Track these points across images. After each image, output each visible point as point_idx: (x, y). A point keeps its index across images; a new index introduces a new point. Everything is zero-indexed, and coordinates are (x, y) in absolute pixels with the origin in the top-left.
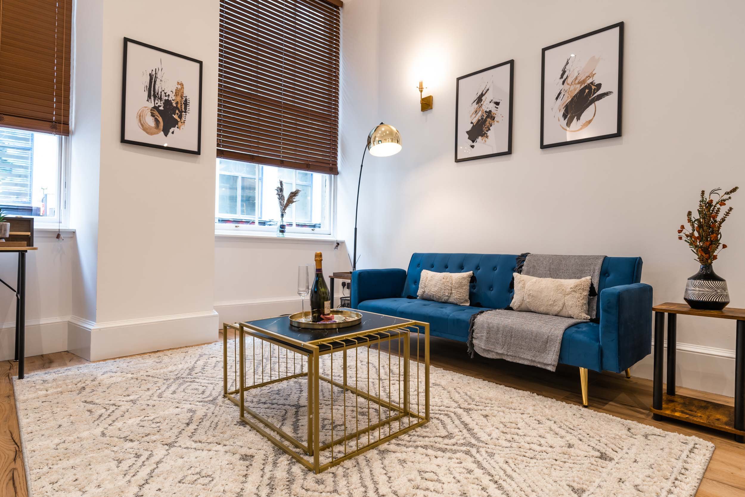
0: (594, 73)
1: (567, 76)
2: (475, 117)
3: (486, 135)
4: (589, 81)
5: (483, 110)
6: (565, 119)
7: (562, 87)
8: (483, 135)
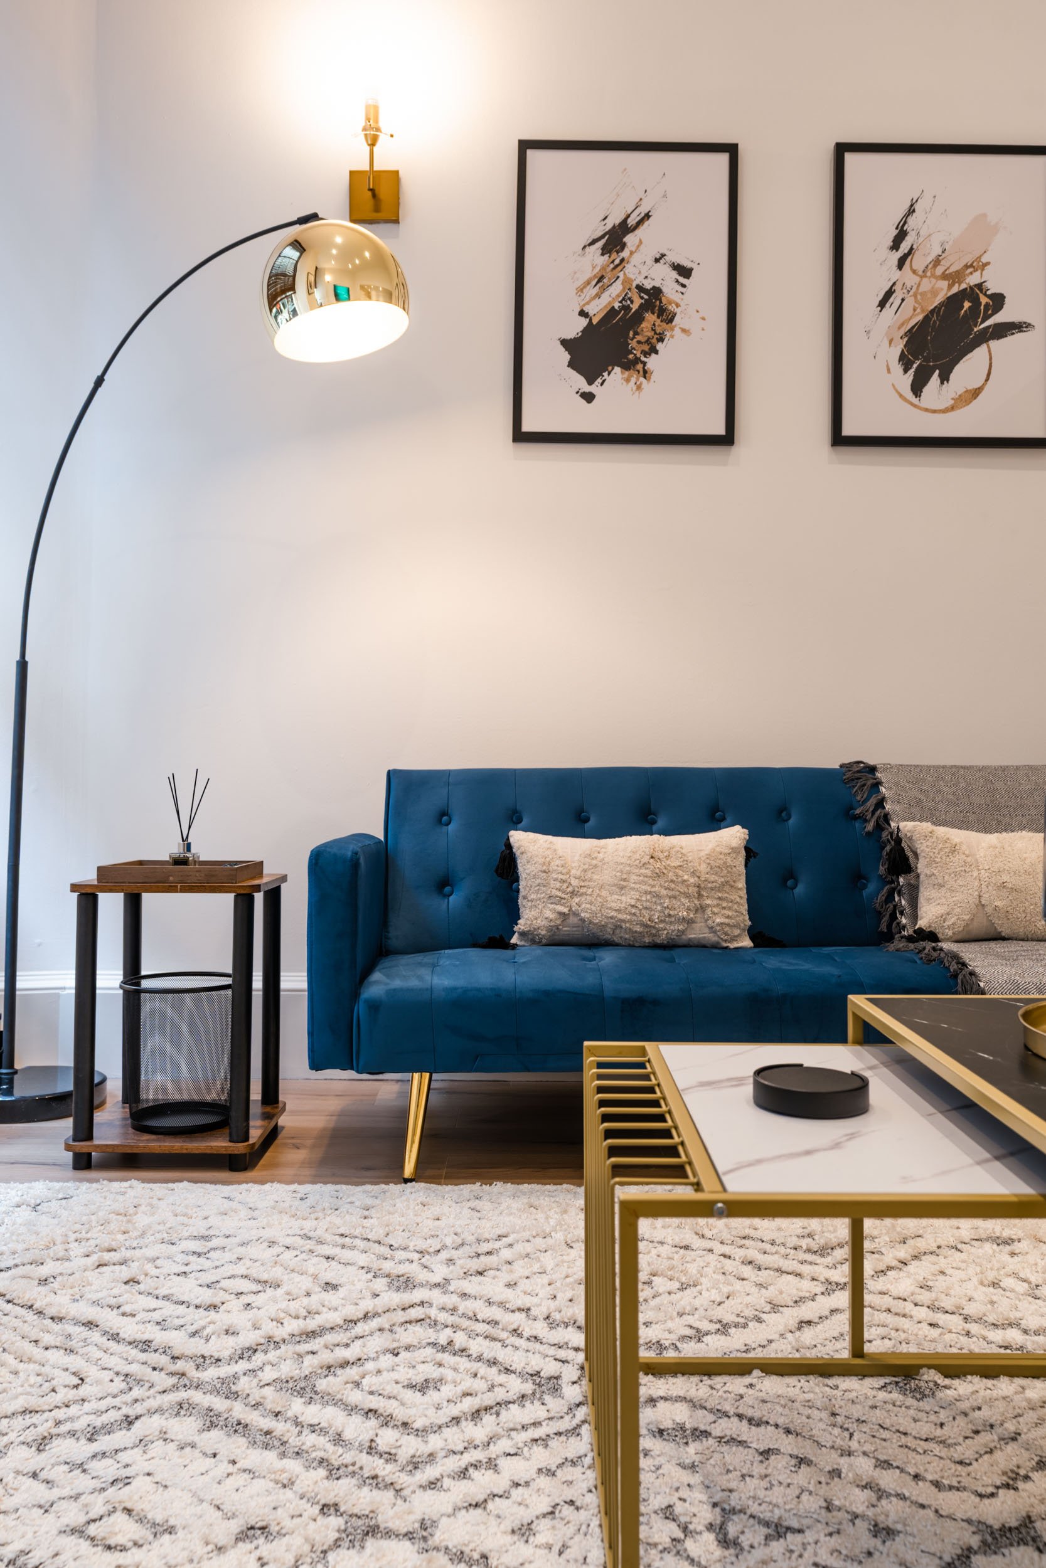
0: (984, 260)
1: (911, 249)
2: (598, 296)
3: (640, 366)
4: (973, 279)
5: (627, 281)
6: (906, 371)
7: (896, 275)
8: (630, 364)
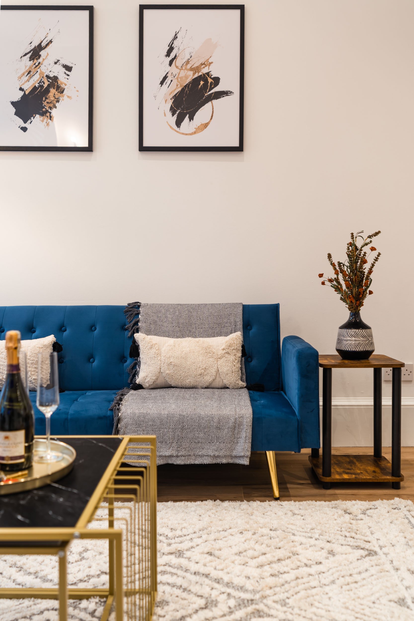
0: (210, 61)
1: (176, 56)
2: (28, 81)
3: (48, 114)
4: (205, 70)
5: (42, 73)
6: (173, 115)
7: (168, 69)
8: (44, 113)
